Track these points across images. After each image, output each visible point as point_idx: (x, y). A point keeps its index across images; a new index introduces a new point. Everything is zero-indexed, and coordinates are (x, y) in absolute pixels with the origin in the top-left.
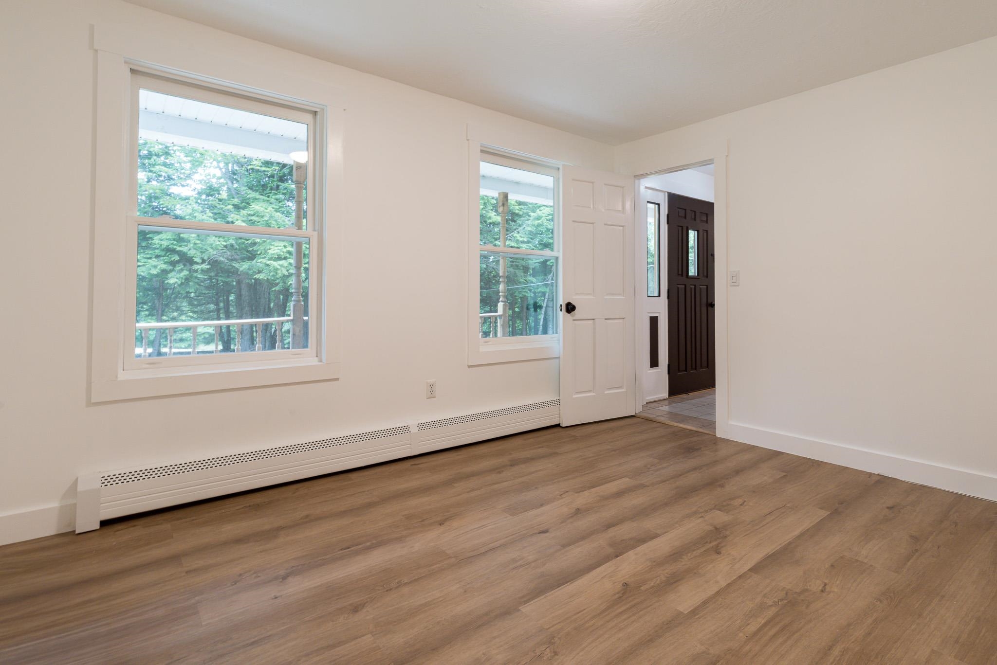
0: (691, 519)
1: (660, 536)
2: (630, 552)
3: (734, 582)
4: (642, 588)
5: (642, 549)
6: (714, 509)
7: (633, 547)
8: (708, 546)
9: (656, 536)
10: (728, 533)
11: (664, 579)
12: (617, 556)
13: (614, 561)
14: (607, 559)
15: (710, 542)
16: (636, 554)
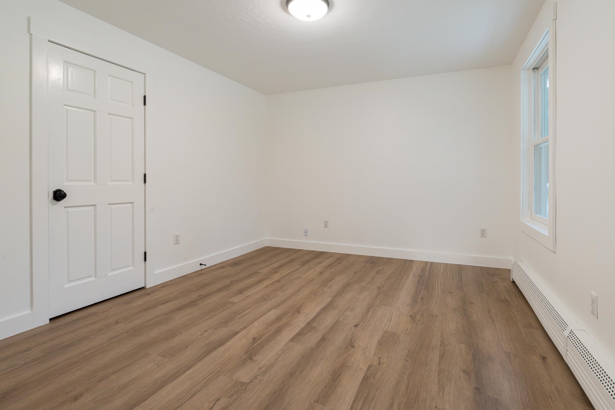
0: (269, 363)
1: (289, 341)
2: (303, 326)
3: (250, 324)
4: (292, 313)
5: (297, 330)
6: (248, 383)
7: (302, 329)
8: (259, 342)
9: (292, 340)
10: (244, 356)
11: (283, 318)
12: (309, 323)
13: (309, 320)
14: (313, 320)
15: (257, 345)
16: (300, 326)
